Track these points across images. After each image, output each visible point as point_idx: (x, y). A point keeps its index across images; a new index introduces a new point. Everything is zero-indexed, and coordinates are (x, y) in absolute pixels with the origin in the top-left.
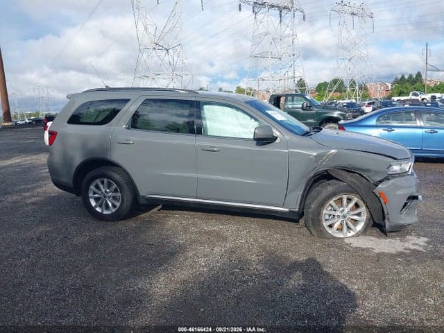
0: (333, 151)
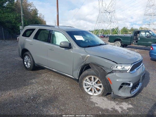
0: (88, 55)
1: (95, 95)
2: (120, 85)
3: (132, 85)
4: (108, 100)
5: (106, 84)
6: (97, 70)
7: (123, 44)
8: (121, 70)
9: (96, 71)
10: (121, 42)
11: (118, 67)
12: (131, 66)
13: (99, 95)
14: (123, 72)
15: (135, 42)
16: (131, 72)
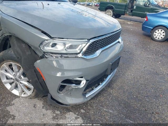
1: (23, 95)
2: (59, 83)
3: (84, 82)
4: (43, 108)
5: (36, 79)
6: (19, 51)
7: (115, 14)
8: (64, 52)
9: (17, 52)
10: (113, 11)
11: (57, 46)
12: (87, 44)
13: (29, 96)
14: (68, 57)
15: (130, 12)
16: (85, 57)
